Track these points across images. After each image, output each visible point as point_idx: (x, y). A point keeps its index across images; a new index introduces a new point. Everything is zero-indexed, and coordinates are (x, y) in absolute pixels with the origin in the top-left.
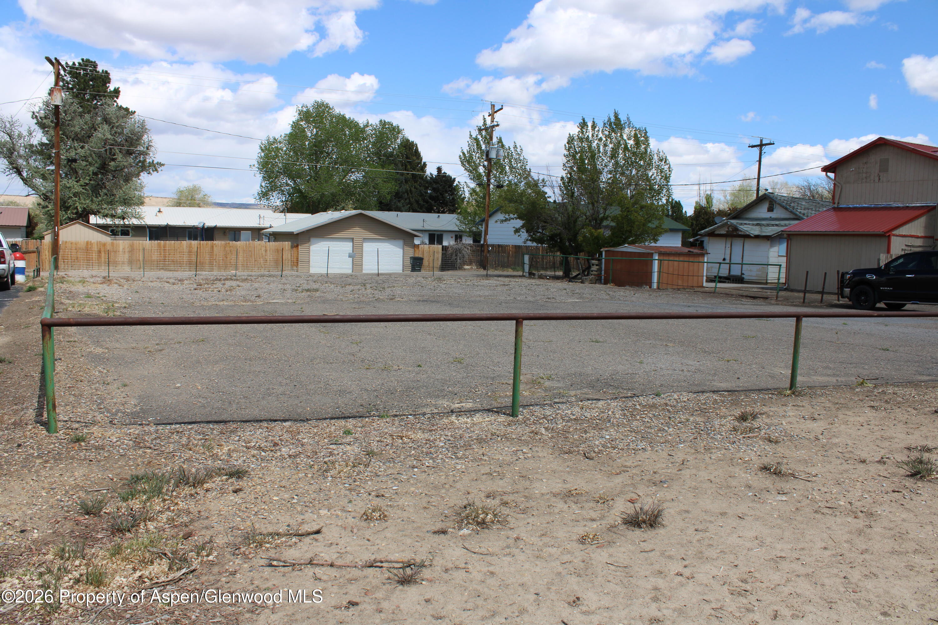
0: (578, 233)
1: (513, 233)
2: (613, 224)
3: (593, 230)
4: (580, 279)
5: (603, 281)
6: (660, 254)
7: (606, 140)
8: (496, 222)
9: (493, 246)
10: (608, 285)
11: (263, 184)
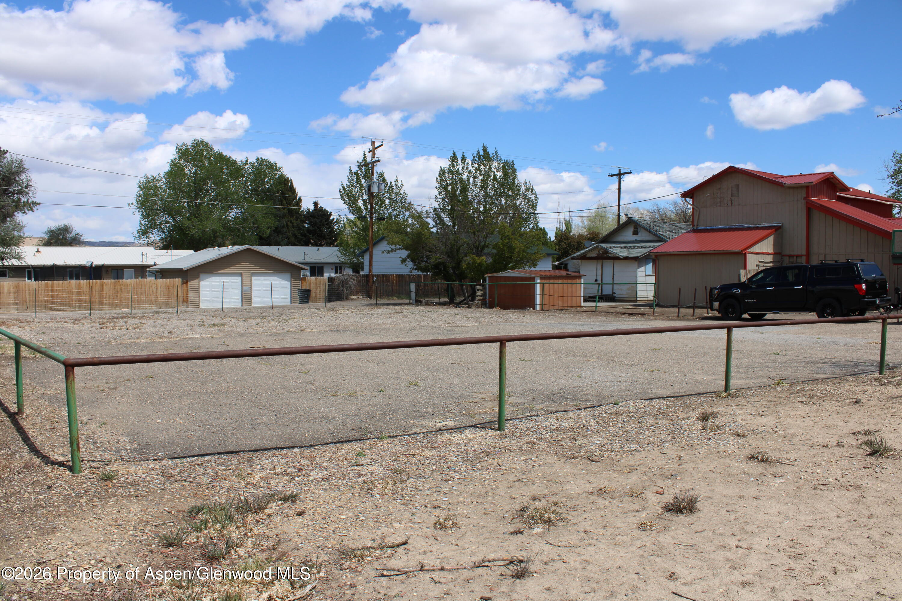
0: (461, 261)
1: (400, 263)
2: (494, 251)
3: (476, 258)
4: (467, 304)
5: (488, 305)
6: (542, 278)
7: (476, 172)
8: (383, 252)
9: (377, 276)
10: (494, 309)
11: (142, 222)
